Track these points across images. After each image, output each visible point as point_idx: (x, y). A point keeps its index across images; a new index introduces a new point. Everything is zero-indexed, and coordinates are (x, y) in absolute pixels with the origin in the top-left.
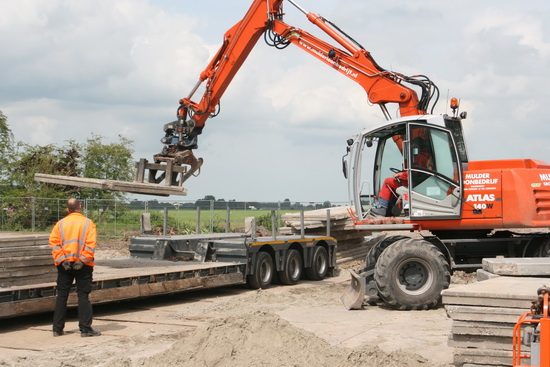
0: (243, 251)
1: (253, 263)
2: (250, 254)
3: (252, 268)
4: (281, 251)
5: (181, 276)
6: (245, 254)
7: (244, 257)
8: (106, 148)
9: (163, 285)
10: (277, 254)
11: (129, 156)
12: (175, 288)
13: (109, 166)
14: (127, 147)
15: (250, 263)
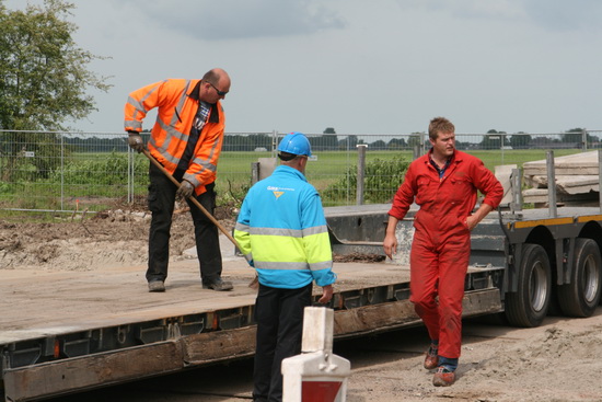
0: (498, 241)
1: (517, 266)
2: (511, 248)
3: (515, 277)
4: (565, 240)
5: (390, 296)
6: (502, 247)
7: (499, 253)
8: (19, 17)
9: (360, 315)
10: (559, 247)
11: (65, 37)
12: (381, 322)
13: (23, 60)
14: (60, 17)
15: (511, 267)
